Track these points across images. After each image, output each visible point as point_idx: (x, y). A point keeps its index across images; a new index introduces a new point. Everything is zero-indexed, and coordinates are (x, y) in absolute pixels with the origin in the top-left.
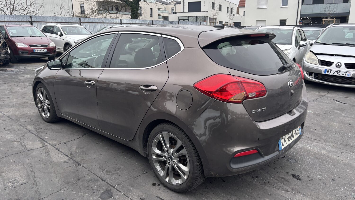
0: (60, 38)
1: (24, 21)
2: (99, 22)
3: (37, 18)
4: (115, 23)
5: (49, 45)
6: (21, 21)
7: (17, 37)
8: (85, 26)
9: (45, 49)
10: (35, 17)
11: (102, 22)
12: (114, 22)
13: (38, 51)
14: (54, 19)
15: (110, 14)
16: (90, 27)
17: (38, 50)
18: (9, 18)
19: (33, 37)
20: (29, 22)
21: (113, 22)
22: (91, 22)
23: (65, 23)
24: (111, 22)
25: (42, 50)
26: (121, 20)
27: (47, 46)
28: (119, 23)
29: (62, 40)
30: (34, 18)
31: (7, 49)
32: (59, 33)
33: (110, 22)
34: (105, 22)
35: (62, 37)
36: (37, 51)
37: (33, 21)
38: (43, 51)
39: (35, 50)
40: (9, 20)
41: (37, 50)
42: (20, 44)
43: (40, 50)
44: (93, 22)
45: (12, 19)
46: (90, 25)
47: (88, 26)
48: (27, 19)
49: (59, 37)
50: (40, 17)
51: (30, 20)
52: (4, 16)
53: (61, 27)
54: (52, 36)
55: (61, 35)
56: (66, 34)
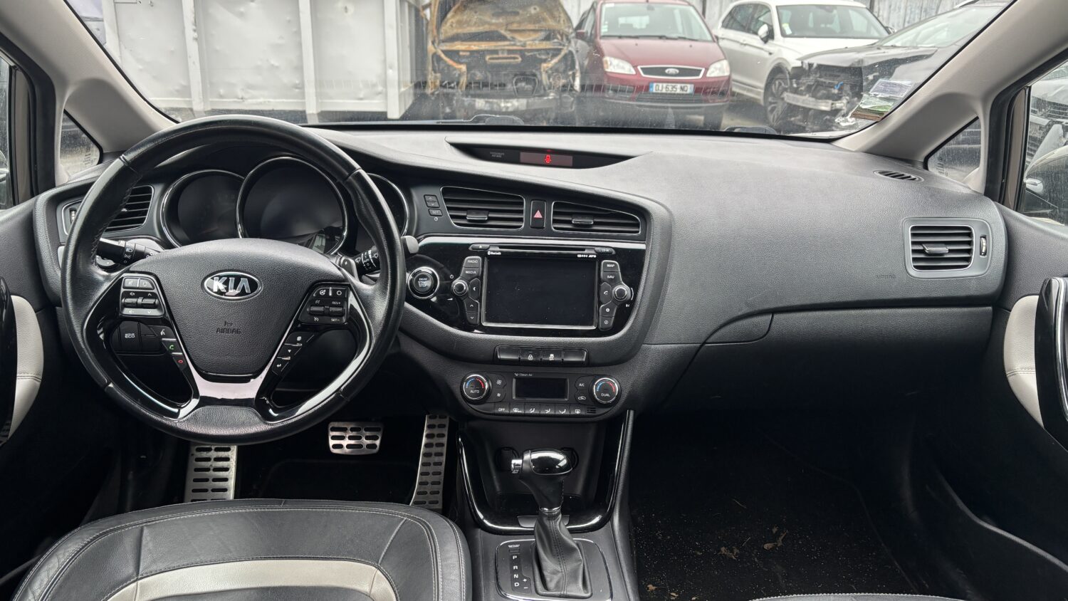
0: (762, 49)
5: (707, 69)
7: (620, 37)
8: (890, 7)
9: (689, 86)
13: (664, 91)
16: (909, 12)
17: (665, 85)
19: (668, 38)
25: (679, 86)
27: (697, 72)
29: (766, 55)
31: (574, 76)
32: (763, 30)
35: (769, 46)
36: (660, 89)
38: (679, 91)
39: (655, 84)
41: (660, 85)
42: (615, 62)
43: (670, 88)
47: (899, 8)
49: (759, 43)
53: (777, 7)
54: (741, 41)
55: (770, 36)
56: (788, 32)
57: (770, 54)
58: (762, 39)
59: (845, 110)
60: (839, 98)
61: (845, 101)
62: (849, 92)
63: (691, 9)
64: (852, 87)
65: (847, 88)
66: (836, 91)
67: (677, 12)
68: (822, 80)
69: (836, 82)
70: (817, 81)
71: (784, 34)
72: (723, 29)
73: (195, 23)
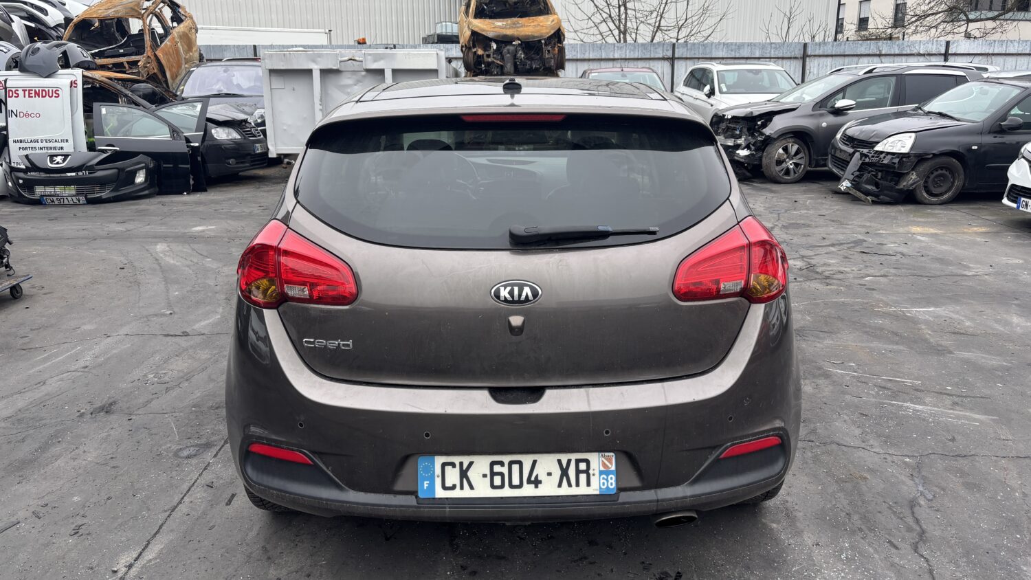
0: (707, 102)
1: (656, 57)
2: (867, 52)
3: (687, 49)
4: (924, 55)
6: (648, 56)
10: (684, 47)
11: (878, 53)
12: (922, 52)
14: (732, 51)
15: (969, 21)
18: (624, 51)
20: (667, 59)
21: (915, 51)
22: (839, 53)
23: (759, 58)
24: (909, 52)
26: (948, 43)
28: (940, 54)
29: (709, 106)
30: (681, 49)
32: (707, 88)
33: (904, 52)
34: (889, 53)
35: (711, 100)
37: (676, 56)
40: (623, 57)
44: (846, 54)
45: (630, 52)
46: (833, 62)
47: (826, 66)
48: (665, 51)
49: (705, 98)
50: (696, 46)
51: (670, 54)
52: (614, 47)
53: (717, 71)
54: (694, 96)
55: (711, 93)
56: (725, 90)
57: (712, 105)
58: (706, 95)
59: (744, 144)
60: (740, 137)
61: (743, 139)
62: (747, 133)
63: (655, 75)
64: (749, 130)
65: (745, 130)
66: (738, 132)
67: (647, 76)
68: (730, 125)
69: (738, 127)
70: (727, 126)
71: (721, 92)
72: (684, 87)
73: (321, 100)
